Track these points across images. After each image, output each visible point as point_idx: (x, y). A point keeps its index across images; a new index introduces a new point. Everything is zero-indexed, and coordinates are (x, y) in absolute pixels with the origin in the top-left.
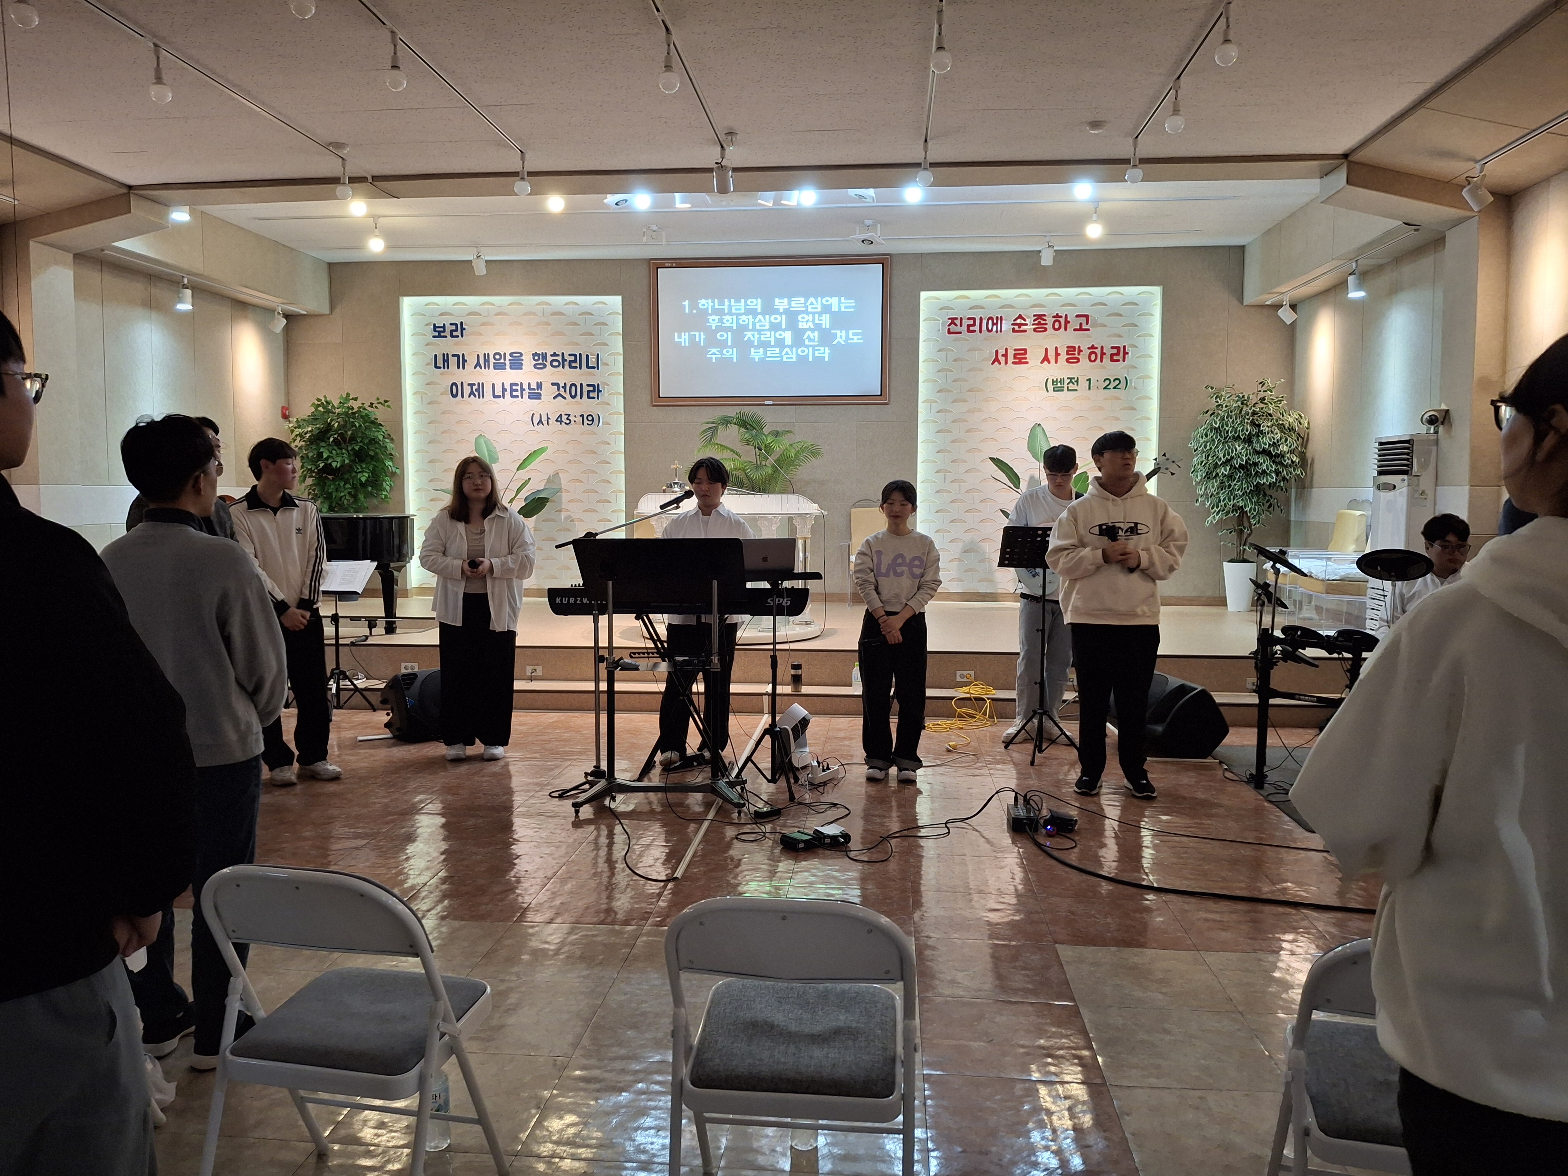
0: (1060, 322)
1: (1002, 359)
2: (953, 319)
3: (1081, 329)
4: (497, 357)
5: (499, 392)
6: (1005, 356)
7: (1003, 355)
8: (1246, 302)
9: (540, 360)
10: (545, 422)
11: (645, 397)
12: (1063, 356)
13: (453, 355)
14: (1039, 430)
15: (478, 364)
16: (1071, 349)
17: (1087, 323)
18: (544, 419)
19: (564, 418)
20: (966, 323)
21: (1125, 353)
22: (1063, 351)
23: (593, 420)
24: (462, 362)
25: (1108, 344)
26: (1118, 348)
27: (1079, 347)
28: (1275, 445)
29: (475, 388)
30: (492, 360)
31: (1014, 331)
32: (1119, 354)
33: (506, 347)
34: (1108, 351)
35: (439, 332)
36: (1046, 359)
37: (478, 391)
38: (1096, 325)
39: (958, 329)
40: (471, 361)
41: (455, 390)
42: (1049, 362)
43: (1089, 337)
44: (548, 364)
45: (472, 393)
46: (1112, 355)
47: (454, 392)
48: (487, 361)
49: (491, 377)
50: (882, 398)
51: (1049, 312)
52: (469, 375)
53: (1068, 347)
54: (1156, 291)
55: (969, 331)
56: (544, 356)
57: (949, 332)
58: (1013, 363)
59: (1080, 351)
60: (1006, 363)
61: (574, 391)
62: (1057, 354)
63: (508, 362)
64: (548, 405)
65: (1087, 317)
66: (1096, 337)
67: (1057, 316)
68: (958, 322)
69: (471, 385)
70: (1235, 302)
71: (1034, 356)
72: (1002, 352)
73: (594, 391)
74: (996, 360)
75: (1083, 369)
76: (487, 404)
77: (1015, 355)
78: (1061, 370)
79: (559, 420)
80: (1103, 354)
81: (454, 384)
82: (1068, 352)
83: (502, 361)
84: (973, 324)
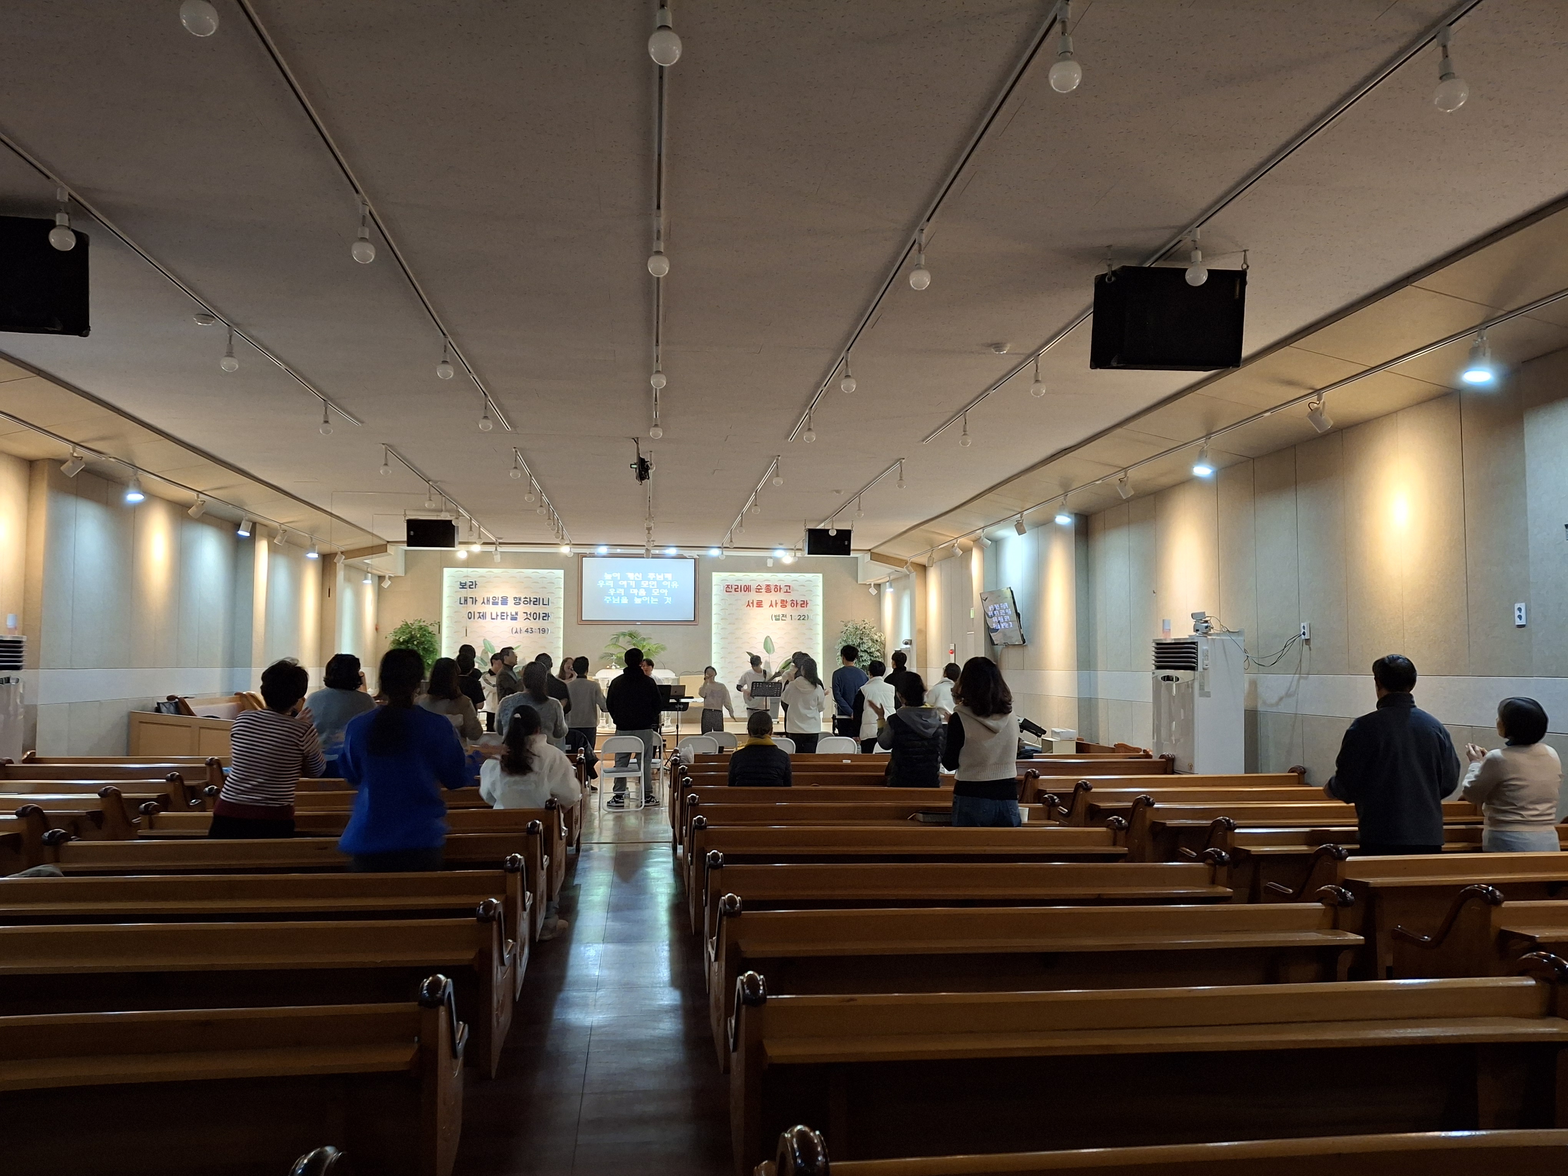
0: (778, 589)
1: (751, 605)
2: (728, 585)
3: (787, 592)
4: (494, 599)
5: (494, 616)
6: (753, 603)
7: (751, 603)
8: (859, 583)
9: (517, 601)
10: (519, 632)
11: (574, 620)
12: (779, 604)
13: (470, 598)
14: (768, 638)
15: (483, 602)
16: (782, 601)
17: (790, 590)
18: (519, 630)
19: (529, 630)
20: (734, 587)
21: (807, 604)
22: (779, 602)
23: (545, 631)
24: (474, 601)
25: (800, 599)
26: (804, 601)
27: (786, 600)
28: (869, 648)
29: (481, 614)
30: (491, 601)
31: (756, 592)
32: (804, 604)
33: (499, 594)
34: (799, 602)
35: (463, 586)
36: (771, 605)
37: (482, 616)
38: (793, 590)
39: (730, 590)
40: (480, 601)
41: (470, 616)
42: (773, 607)
43: (791, 595)
44: (522, 602)
45: (480, 617)
46: (801, 604)
47: (470, 617)
48: (488, 601)
49: (489, 609)
50: (694, 622)
51: (772, 584)
52: (479, 608)
54: (820, 575)
55: (735, 591)
56: (520, 599)
57: (726, 591)
58: (756, 607)
59: (787, 602)
60: (753, 607)
61: (536, 616)
62: (776, 604)
63: (500, 602)
64: (521, 623)
65: (790, 586)
66: (793, 596)
67: (776, 585)
68: (730, 587)
69: (479, 613)
70: (855, 583)
71: (766, 604)
72: (751, 601)
73: (546, 616)
74: (748, 605)
75: (788, 610)
76: (487, 623)
77: (757, 603)
78: (779, 611)
79: (527, 631)
80: (797, 603)
81: (470, 612)
83: (497, 601)
84: (738, 588)
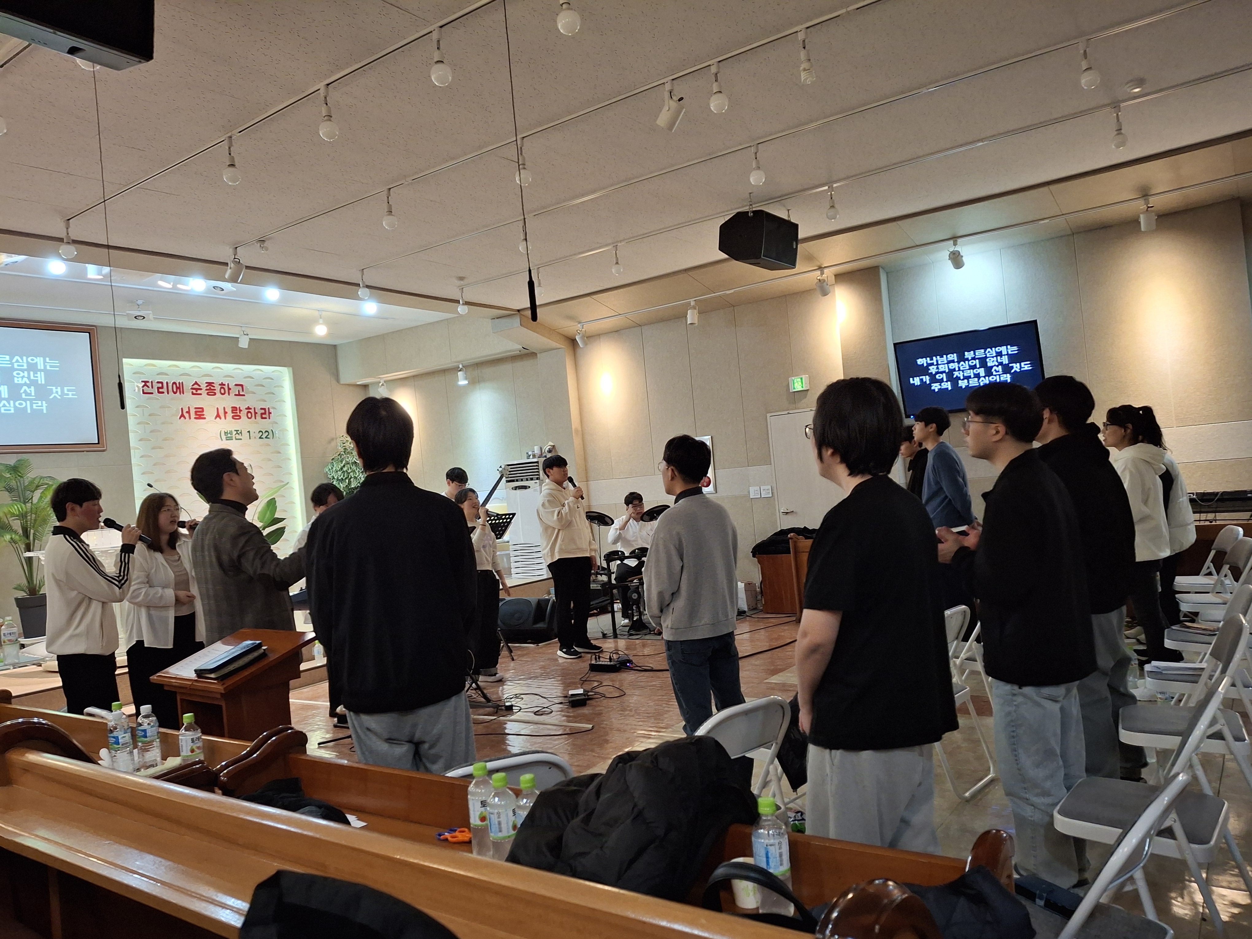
0: (225, 389)
1: (186, 415)
2: (145, 382)
3: (239, 395)
7: (187, 412)
12: (230, 415)
16: (234, 409)
17: (243, 391)
20: (155, 385)
21: (270, 413)
22: (229, 411)
25: (259, 406)
26: (264, 409)
27: (240, 408)
31: (193, 394)
32: (265, 413)
34: (259, 412)
36: (218, 416)
38: (247, 392)
39: (150, 390)
42: (220, 418)
43: (245, 400)
46: (262, 414)
50: (101, 445)
51: (217, 381)
53: (232, 407)
54: (287, 369)
55: (159, 392)
57: (144, 393)
58: (195, 418)
59: (240, 411)
60: (190, 418)
62: (225, 413)
65: (242, 386)
66: (248, 401)
67: (222, 384)
68: (149, 384)
71: (210, 414)
72: (186, 410)
74: (182, 415)
75: (244, 424)
77: (196, 412)
78: (230, 424)
80: (256, 413)
82: (232, 410)
84: (162, 388)
